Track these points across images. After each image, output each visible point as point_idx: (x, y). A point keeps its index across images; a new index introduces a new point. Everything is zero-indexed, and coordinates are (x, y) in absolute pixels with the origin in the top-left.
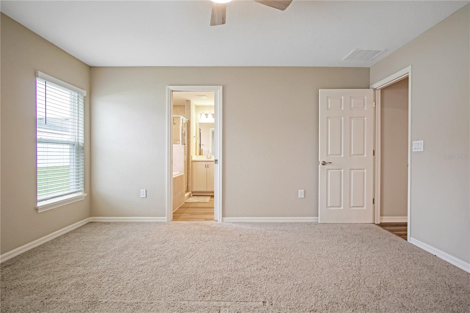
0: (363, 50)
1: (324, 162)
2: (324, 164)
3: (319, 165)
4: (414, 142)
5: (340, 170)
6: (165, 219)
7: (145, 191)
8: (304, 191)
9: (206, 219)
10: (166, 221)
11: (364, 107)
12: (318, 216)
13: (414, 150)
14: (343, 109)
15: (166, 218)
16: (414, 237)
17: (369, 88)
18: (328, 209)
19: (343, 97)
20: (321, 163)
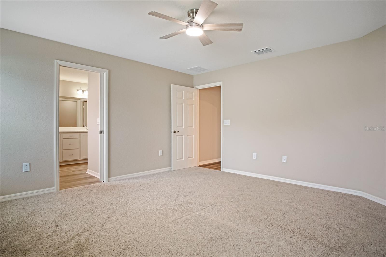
0: (200, 68)
1: (175, 131)
2: (175, 132)
3: (172, 133)
4: (224, 120)
5: (182, 136)
6: (54, 189)
7: (29, 164)
8: (163, 151)
9: (90, 183)
10: (55, 190)
11: (193, 98)
12: (171, 167)
13: (224, 124)
14: (183, 98)
15: (55, 187)
16: (225, 168)
17: (193, 88)
18: (177, 161)
19: (183, 91)
20: (173, 132)
